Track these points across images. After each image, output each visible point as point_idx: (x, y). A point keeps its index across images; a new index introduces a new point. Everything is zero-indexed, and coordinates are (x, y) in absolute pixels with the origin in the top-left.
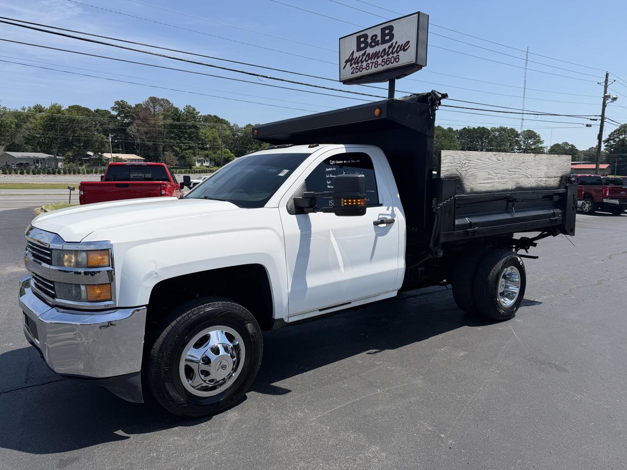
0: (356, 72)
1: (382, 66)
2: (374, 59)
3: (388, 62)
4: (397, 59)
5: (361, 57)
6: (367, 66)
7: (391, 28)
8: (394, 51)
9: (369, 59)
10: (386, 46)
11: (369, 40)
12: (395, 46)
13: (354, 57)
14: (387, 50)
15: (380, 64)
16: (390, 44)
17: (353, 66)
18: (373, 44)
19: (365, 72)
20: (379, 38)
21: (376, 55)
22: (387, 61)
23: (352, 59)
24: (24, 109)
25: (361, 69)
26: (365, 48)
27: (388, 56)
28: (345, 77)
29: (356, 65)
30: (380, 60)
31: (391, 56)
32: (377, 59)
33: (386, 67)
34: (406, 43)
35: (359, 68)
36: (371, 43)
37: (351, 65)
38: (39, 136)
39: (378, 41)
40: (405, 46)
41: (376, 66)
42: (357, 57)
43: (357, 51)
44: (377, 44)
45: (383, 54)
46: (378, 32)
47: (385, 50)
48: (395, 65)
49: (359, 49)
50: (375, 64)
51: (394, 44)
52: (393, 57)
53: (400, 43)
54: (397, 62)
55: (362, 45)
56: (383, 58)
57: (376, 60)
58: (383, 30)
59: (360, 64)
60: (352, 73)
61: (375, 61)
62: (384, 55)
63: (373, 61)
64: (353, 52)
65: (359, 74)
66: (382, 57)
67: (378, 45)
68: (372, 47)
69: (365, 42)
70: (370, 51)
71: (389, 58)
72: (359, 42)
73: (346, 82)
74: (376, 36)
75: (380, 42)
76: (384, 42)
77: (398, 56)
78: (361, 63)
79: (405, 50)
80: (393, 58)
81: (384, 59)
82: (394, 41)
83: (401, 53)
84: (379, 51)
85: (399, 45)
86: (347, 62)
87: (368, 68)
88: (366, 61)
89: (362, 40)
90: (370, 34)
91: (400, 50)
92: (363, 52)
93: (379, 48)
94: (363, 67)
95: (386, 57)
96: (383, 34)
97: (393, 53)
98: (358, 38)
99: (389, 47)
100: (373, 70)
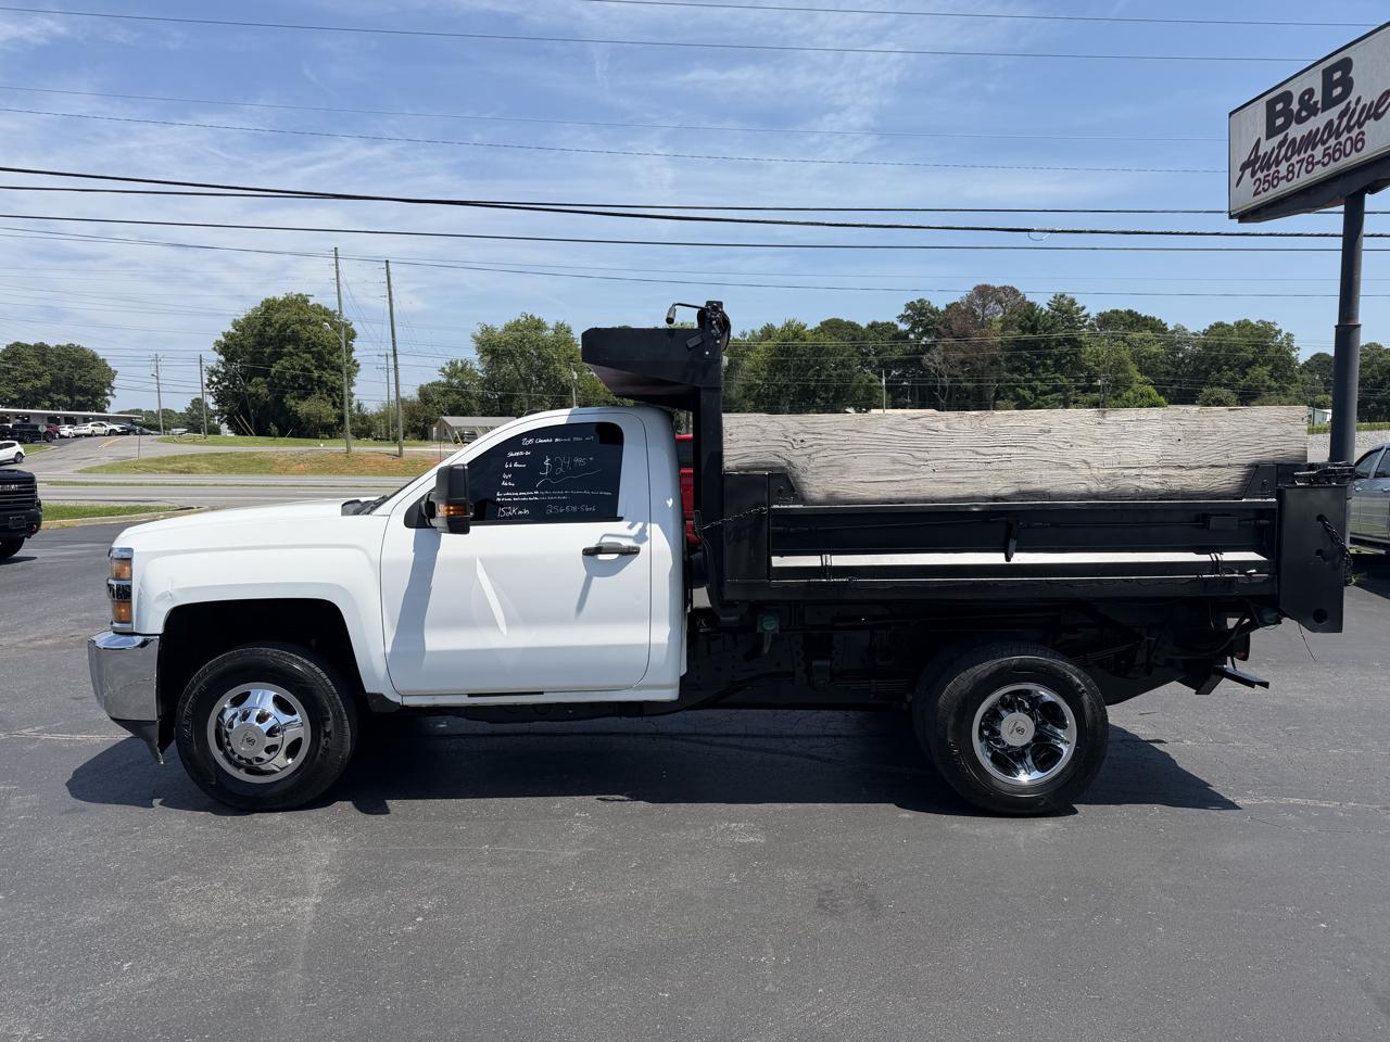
0: (1265, 190)
1: (1324, 165)
2: (1305, 152)
3: (1337, 155)
4: (1358, 143)
5: (1276, 151)
6: (1289, 172)
7: (1346, 65)
8: (1352, 123)
9: (1292, 155)
10: (1333, 113)
11: (1295, 106)
12: (1355, 110)
13: (1261, 153)
14: (1336, 123)
15: (1318, 163)
16: (1342, 106)
17: (1260, 175)
18: (1304, 114)
19: (1284, 187)
20: (1318, 96)
21: (1310, 141)
22: (1334, 152)
23: (1257, 158)
24: (745, 336)
25: (1275, 182)
26: (1286, 126)
27: (1336, 139)
28: (1240, 206)
29: (1265, 172)
30: (1319, 152)
31: (1345, 136)
32: (1312, 150)
33: (1333, 167)
34: (1381, 98)
35: (1270, 178)
36: (1299, 111)
37: (1253, 175)
38: (761, 382)
39: (1316, 103)
40: (1378, 106)
41: (1310, 168)
42: (1266, 153)
43: (1267, 138)
44: (1313, 111)
45: (1325, 137)
46: (1315, 81)
47: (1331, 122)
48: (1355, 158)
49: (1272, 131)
50: (1308, 163)
51: (1353, 106)
52: (1350, 138)
53: (1366, 101)
54: (1358, 151)
55: (1279, 121)
56: (1327, 145)
57: (1309, 152)
58: (1327, 73)
59: (1273, 169)
60: (1256, 194)
61: (1306, 156)
62: (1329, 137)
63: (1302, 156)
64: (1259, 140)
65: (1272, 193)
66: (1324, 143)
67: (1315, 115)
68: (1301, 121)
69: (1287, 112)
70: (1297, 131)
71: (1340, 143)
72: (1271, 115)
73: (1243, 217)
74: (1310, 92)
75: (1319, 106)
76: (1329, 102)
77: (1363, 133)
78: (1277, 166)
79: (1378, 116)
80: (1349, 142)
81: (1329, 148)
82: (1352, 98)
83: (1370, 125)
84: (1318, 129)
85: (1365, 105)
86: (1243, 168)
87: (1290, 176)
88: (1288, 159)
89: (1280, 109)
90: (1297, 89)
91: (1368, 118)
92: (1280, 137)
93: (1318, 122)
94: (1280, 176)
95: (1332, 142)
96: (1328, 84)
97: (1349, 129)
98: (1271, 105)
99: (1341, 116)
100: (1303, 179)
